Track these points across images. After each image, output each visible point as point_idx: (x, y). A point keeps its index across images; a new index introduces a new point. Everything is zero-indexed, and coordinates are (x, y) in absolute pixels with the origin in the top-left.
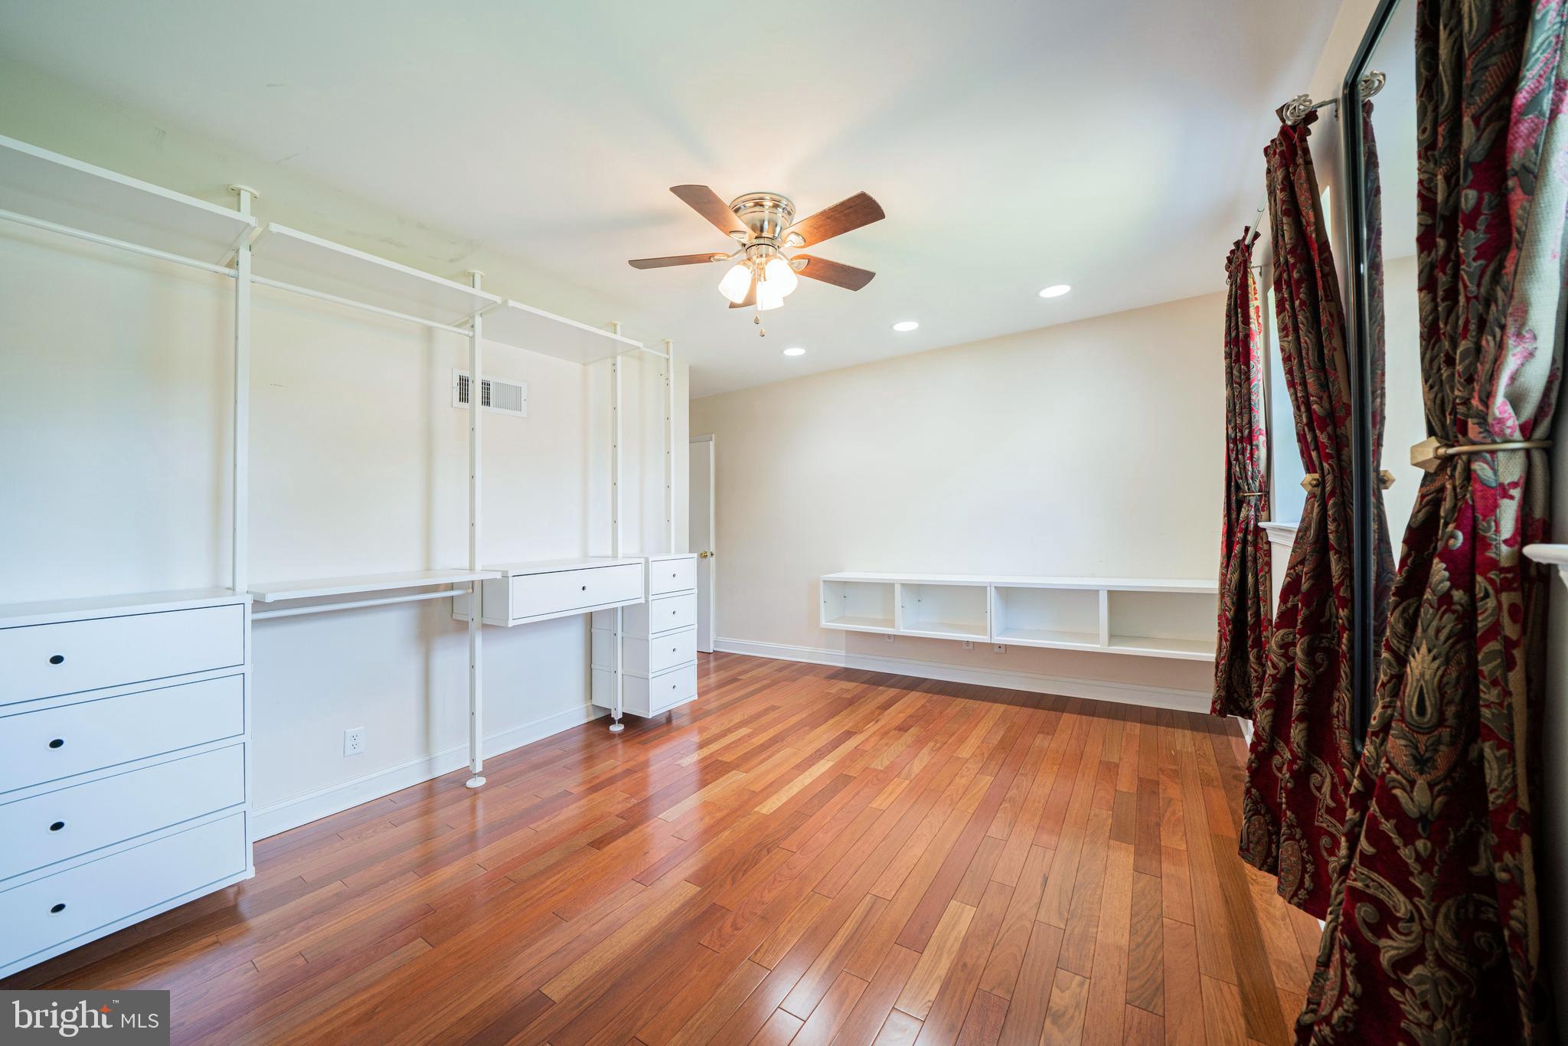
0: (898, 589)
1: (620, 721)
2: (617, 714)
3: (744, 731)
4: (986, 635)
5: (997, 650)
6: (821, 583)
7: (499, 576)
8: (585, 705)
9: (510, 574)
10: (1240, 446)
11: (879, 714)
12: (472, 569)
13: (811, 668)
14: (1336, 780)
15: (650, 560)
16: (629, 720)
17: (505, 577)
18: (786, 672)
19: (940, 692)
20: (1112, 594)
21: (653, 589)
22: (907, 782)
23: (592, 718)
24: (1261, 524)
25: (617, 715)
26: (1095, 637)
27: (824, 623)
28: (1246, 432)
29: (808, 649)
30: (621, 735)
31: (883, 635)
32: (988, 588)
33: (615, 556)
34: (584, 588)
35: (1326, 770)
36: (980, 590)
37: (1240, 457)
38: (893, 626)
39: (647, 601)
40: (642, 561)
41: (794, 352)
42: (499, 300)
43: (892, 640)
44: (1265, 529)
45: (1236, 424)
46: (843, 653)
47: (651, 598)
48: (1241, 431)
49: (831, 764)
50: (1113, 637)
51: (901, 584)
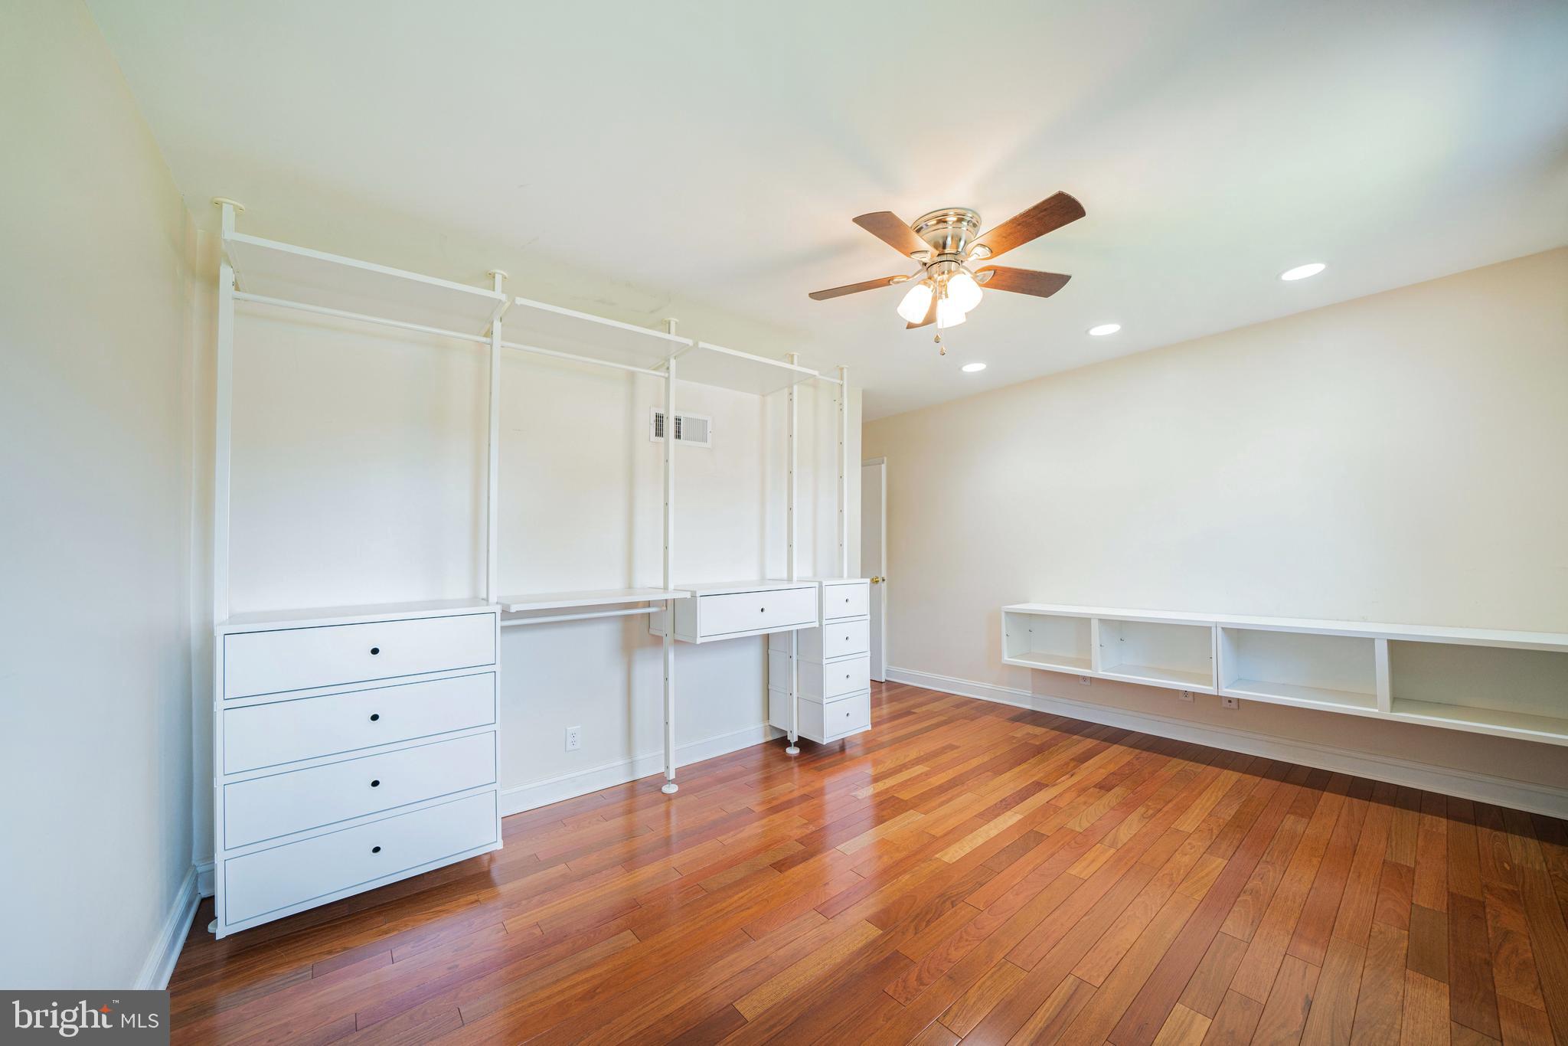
0: (1095, 625)
1: (796, 745)
2: (793, 736)
3: (920, 769)
4: (1211, 685)
5: (1226, 704)
6: (1003, 615)
7: (688, 595)
8: (762, 725)
9: (698, 595)
11: (1075, 767)
12: (666, 588)
13: (992, 708)
15: (824, 584)
16: (804, 744)
17: (694, 596)
18: (964, 709)
19: (1148, 749)
20: (1397, 647)
21: (828, 612)
22: (1112, 851)
23: (770, 738)
25: (793, 738)
26: (1371, 699)
27: (1006, 659)
29: (988, 686)
30: (796, 758)
31: (1077, 677)
32: (1213, 630)
33: (790, 579)
34: (762, 610)
36: (1203, 632)
38: (1090, 668)
39: (821, 625)
40: (816, 585)
41: (973, 368)
42: (690, 342)
43: (1088, 683)
46: (1029, 693)
47: (824, 622)
49: (1019, 817)
50: (1397, 700)
51: (1100, 620)
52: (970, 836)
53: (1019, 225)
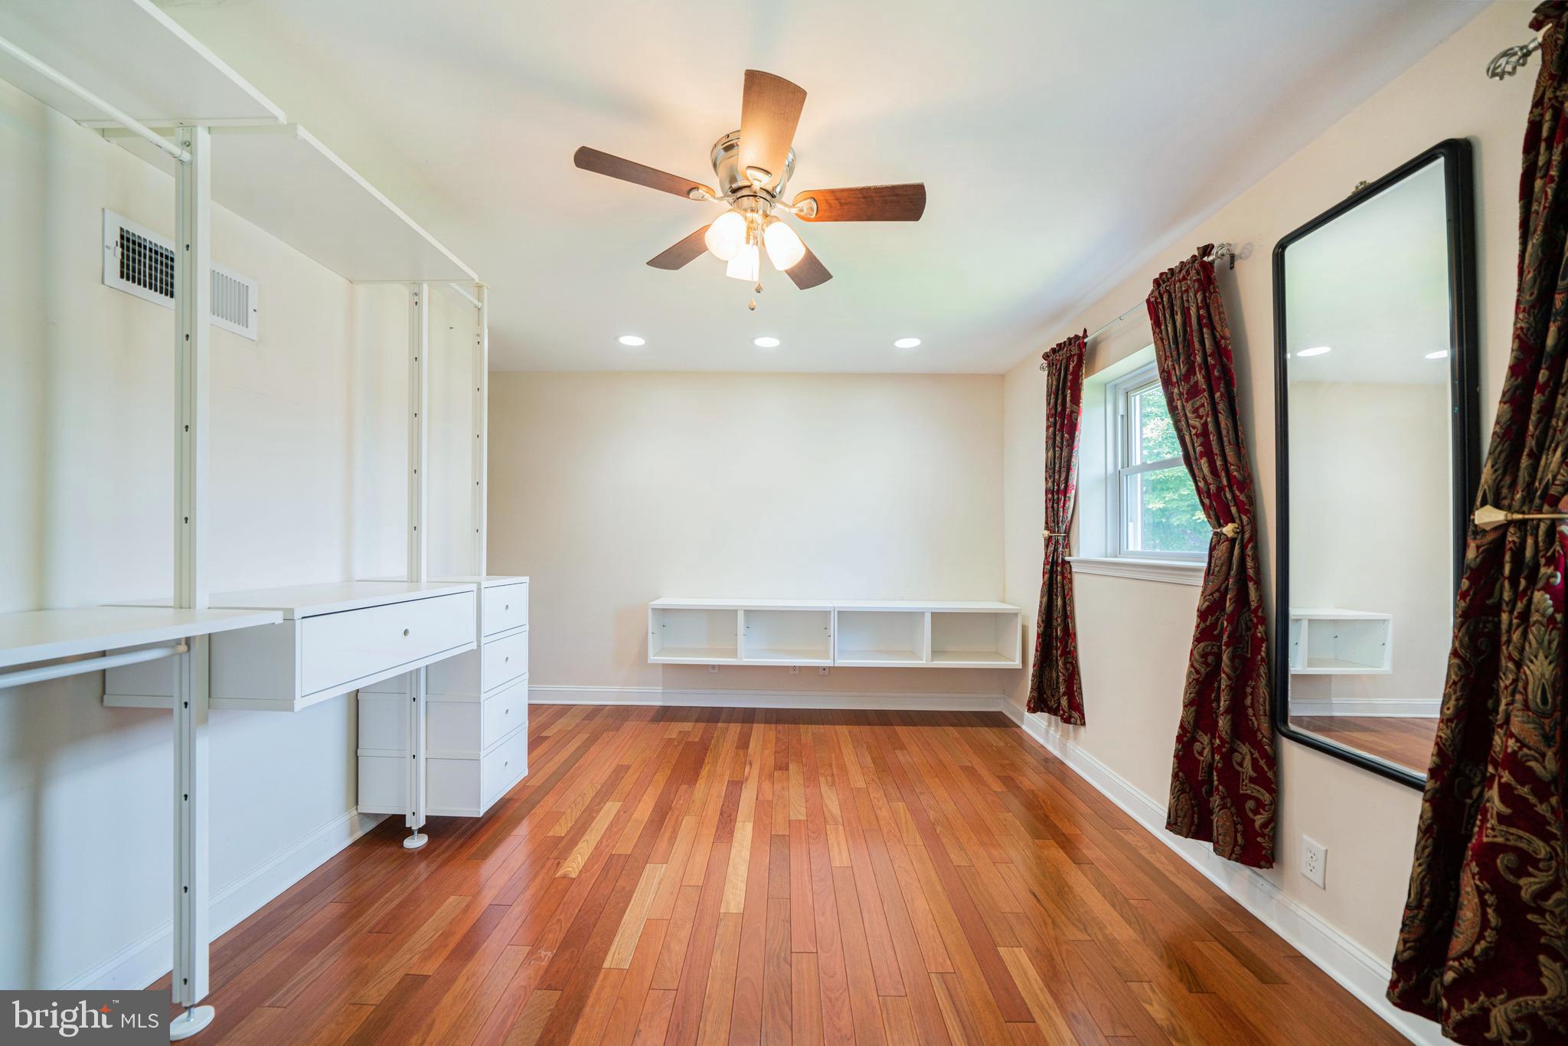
0: (741, 616)
1: (421, 831)
2: (417, 821)
3: (611, 808)
4: (829, 659)
5: (821, 672)
6: (650, 611)
7: (277, 618)
8: (347, 817)
9: (297, 615)
10: (1056, 497)
11: (746, 755)
12: (184, 602)
14: (1256, 755)
15: (484, 584)
16: (437, 827)
17: (289, 620)
18: (598, 720)
19: (778, 721)
20: (936, 616)
21: (486, 629)
22: (841, 827)
23: (359, 834)
24: (1067, 558)
25: (415, 822)
26: (913, 654)
27: (653, 658)
28: (1062, 487)
29: (616, 689)
30: (423, 853)
31: (706, 667)
32: (832, 613)
33: (414, 578)
34: (406, 632)
35: (1245, 749)
36: (825, 614)
37: (1055, 505)
38: (736, 657)
39: (479, 646)
40: (474, 587)
41: (631, 341)
42: (282, 117)
43: (716, 671)
44: (1069, 562)
45: (1054, 479)
46: (659, 689)
47: (484, 640)
48: (1058, 485)
49: (749, 826)
50: (936, 653)
51: (745, 611)
52: (730, 869)
53: (864, 197)
